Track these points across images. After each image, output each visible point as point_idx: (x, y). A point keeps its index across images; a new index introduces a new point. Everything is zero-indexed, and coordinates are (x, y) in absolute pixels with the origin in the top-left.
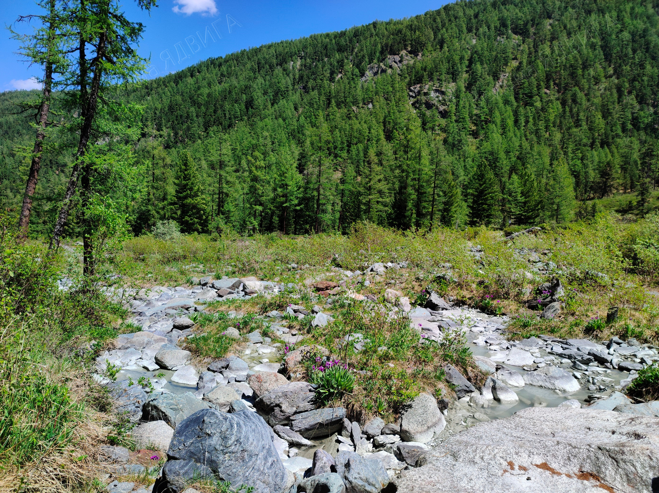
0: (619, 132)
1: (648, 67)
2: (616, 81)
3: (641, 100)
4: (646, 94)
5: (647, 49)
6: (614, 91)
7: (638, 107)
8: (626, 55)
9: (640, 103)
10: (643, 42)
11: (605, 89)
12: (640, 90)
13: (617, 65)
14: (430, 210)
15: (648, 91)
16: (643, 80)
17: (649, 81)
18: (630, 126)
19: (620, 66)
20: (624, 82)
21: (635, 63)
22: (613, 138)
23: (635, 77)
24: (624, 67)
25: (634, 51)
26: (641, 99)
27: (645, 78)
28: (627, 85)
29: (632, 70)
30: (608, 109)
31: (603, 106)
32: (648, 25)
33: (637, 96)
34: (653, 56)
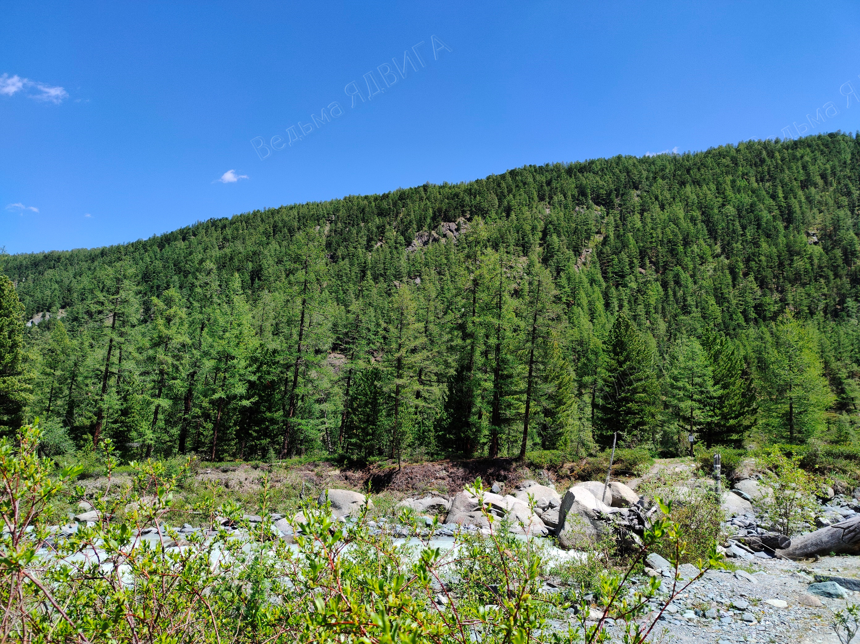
0: (742, 321)
1: (764, 245)
2: (727, 262)
3: (762, 283)
4: (766, 277)
5: (759, 226)
6: (727, 272)
7: (759, 293)
8: (734, 231)
9: (761, 287)
10: (752, 217)
11: (715, 270)
12: (758, 271)
13: (725, 242)
14: (523, 411)
15: (768, 273)
16: (760, 261)
17: (767, 261)
18: (753, 315)
19: (729, 244)
20: (737, 261)
21: (746, 241)
22: (734, 330)
23: (749, 257)
24: (734, 245)
25: (744, 228)
26: (760, 282)
27: (763, 258)
28: (741, 265)
29: (744, 249)
30: (722, 294)
31: (716, 289)
32: (756, 199)
33: (756, 279)
34: (767, 234)
